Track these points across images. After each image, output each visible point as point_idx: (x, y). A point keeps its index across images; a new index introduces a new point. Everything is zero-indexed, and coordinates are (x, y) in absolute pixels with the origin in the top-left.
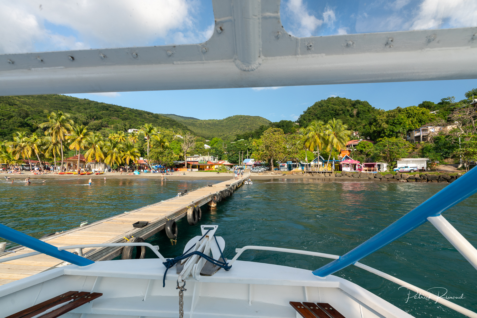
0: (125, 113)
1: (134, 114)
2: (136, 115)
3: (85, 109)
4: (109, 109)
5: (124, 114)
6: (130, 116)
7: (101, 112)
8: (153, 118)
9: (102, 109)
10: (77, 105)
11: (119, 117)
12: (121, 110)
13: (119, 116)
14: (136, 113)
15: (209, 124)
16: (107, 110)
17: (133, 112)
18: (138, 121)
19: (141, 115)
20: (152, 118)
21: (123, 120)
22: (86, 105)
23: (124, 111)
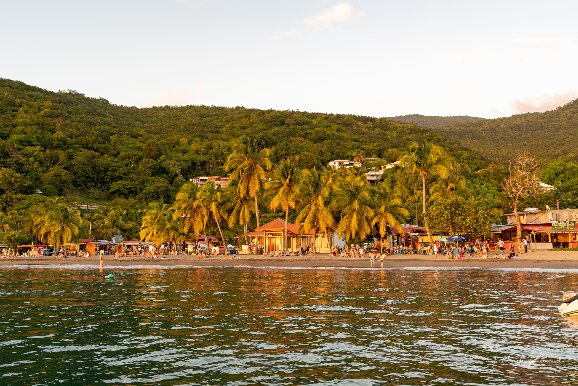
0: (316, 126)
1: (335, 127)
2: (340, 126)
3: (244, 128)
4: (286, 121)
5: (316, 129)
6: (329, 132)
7: (272, 131)
8: (377, 131)
9: (273, 123)
10: (228, 122)
11: (308, 136)
12: (308, 120)
13: (306, 134)
14: (338, 124)
15: (516, 128)
16: (283, 123)
17: (333, 122)
18: (347, 140)
19: (351, 125)
20: (373, 129)
21: (315, 143)
22: (244, 119)
23: (315, 122)
